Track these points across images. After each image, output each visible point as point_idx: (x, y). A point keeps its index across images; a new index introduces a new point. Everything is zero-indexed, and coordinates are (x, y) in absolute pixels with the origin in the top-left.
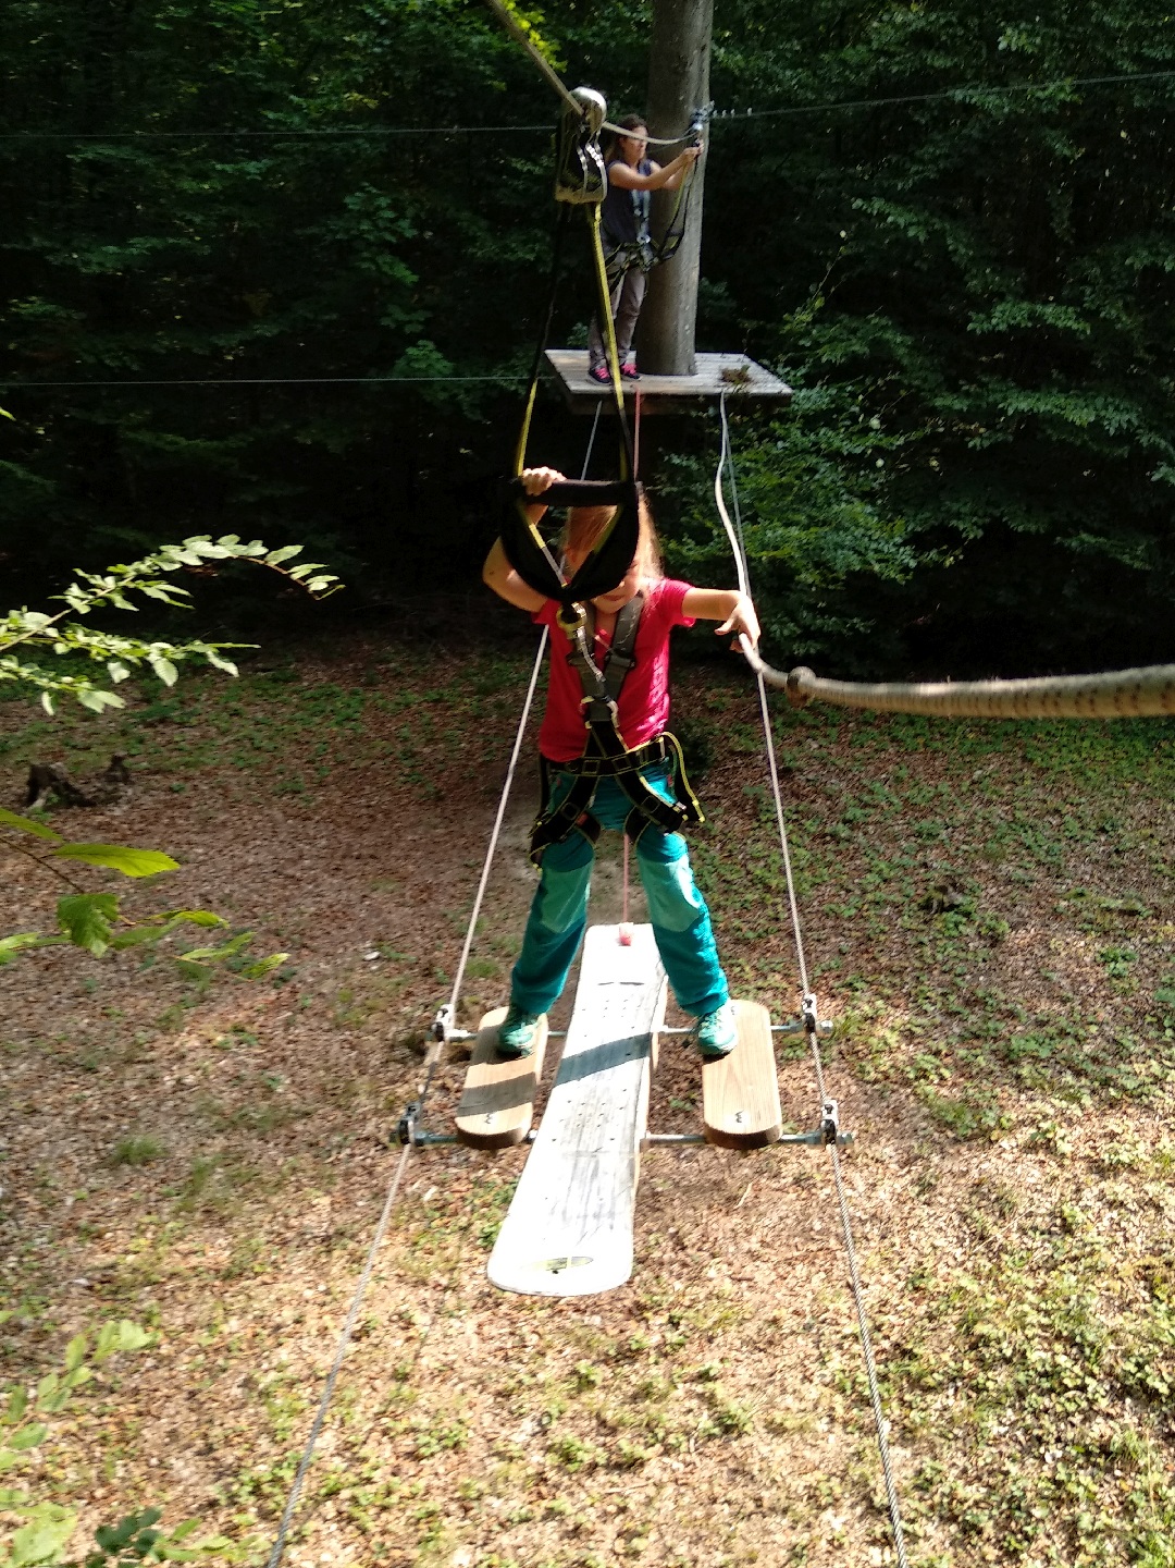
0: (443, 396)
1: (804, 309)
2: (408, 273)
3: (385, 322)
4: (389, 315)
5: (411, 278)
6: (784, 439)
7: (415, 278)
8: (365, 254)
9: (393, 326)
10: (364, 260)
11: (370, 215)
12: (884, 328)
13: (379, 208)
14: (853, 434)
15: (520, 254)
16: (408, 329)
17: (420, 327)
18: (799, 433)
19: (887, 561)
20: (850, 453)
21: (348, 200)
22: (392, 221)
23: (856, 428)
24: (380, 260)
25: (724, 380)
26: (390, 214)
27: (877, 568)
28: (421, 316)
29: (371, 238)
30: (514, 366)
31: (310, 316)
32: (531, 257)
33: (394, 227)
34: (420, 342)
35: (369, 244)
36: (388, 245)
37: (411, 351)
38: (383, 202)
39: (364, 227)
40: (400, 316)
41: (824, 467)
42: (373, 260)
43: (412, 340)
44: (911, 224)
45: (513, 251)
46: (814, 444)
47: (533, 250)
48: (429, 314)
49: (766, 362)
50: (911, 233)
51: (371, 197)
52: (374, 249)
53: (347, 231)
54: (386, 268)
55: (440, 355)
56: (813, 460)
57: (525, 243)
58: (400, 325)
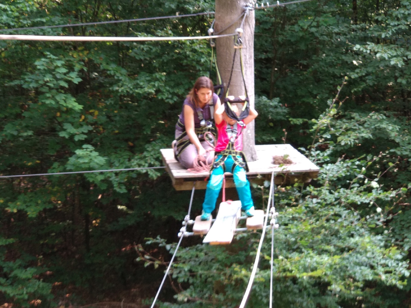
0: (100, 178)
1: (325, 115)
2: (76, 104)
3: (62, 134)
4: (65, 130)
5: (78, 107)
6: (316, 197)
7: (81, 107)
8: (48, 95)
9: (67, 137)
10: (48, 98)
11: (51, 71)
12: (381, 121)
13: (57, 67)
14: (361, 192)
15: (146, 89)
16: (76, 139)
17: (85, 136)
18: (327, 192)
19: (390, 272)
20: (362, 203)
21: (37, 63)
22: (65, 74)
23: (362, 188)
24: (58, 98)
25: (274, 163)
26: (64, 70)
27: (383, 277)
28: (85, 129)
29: (51, 85)
30: (145, 157)
31: (15, 133)
32: (152, 91)
33: (66, 77)
34: (85, 146)
35: (50, 88)
36: (62, 88)
37: (79, 152)
38: (59, 63)
39: (47, 79)
40: (72, 130)
41: (345, 213)
42: (53, 98)
43: (80, 144)
44: (393, 57)
45: (141, 87)
46: (336, 199)
47: (154, 86)
48: (91, 128)
49: (303, 149)
50: (392, 63)
51: (52, 61)
52: (54, 91)
53: (37, 81)
54: (62, 103)
55: (97, 154)
56: (337, 209)
57: (149, 81)
58: (72, 136)
